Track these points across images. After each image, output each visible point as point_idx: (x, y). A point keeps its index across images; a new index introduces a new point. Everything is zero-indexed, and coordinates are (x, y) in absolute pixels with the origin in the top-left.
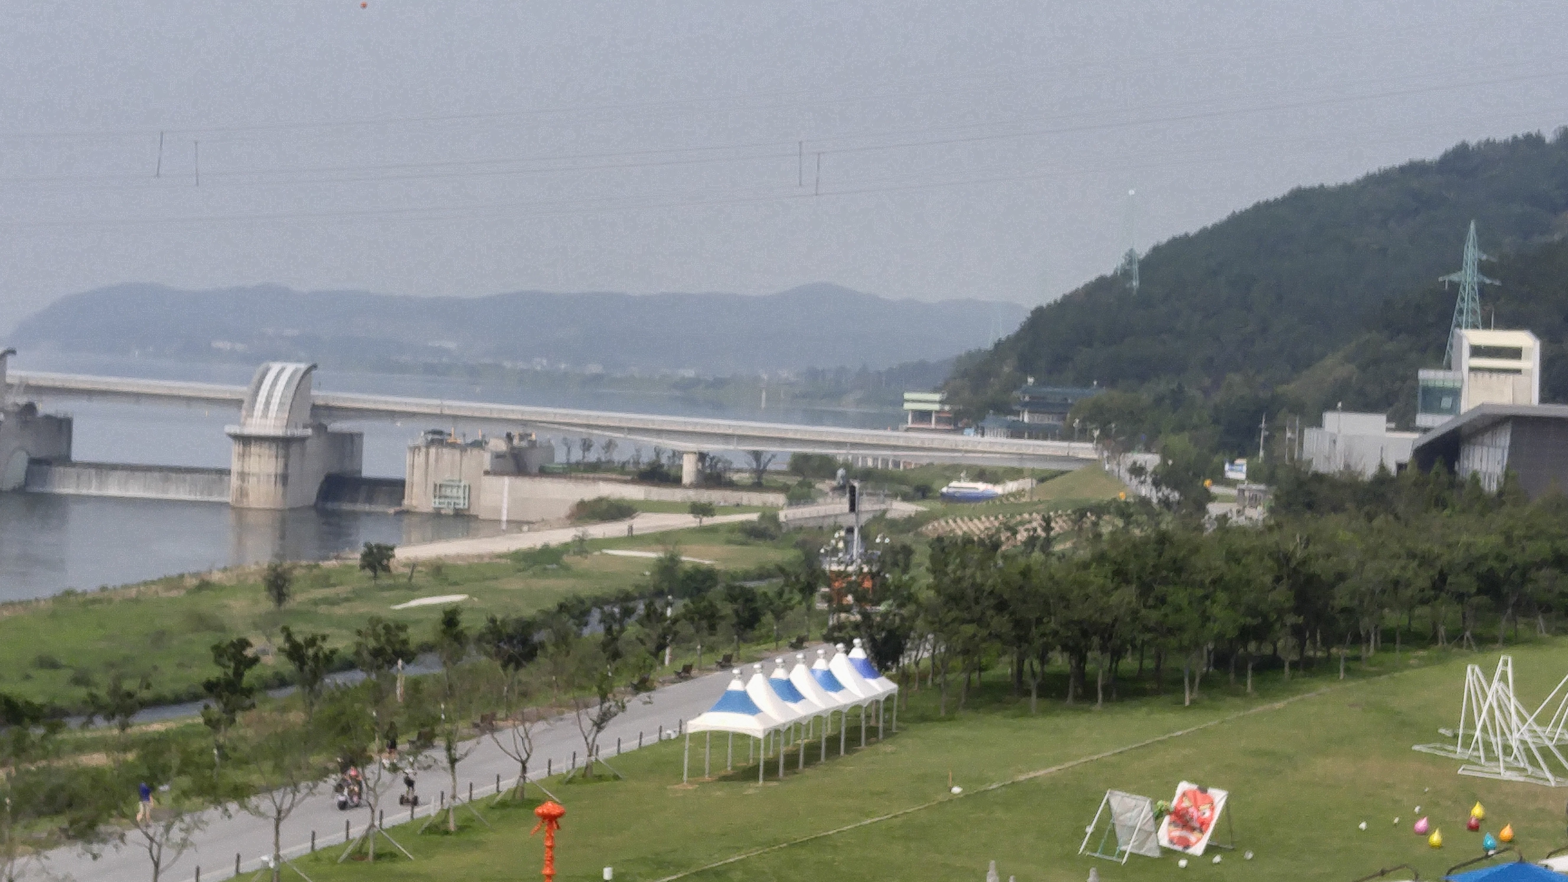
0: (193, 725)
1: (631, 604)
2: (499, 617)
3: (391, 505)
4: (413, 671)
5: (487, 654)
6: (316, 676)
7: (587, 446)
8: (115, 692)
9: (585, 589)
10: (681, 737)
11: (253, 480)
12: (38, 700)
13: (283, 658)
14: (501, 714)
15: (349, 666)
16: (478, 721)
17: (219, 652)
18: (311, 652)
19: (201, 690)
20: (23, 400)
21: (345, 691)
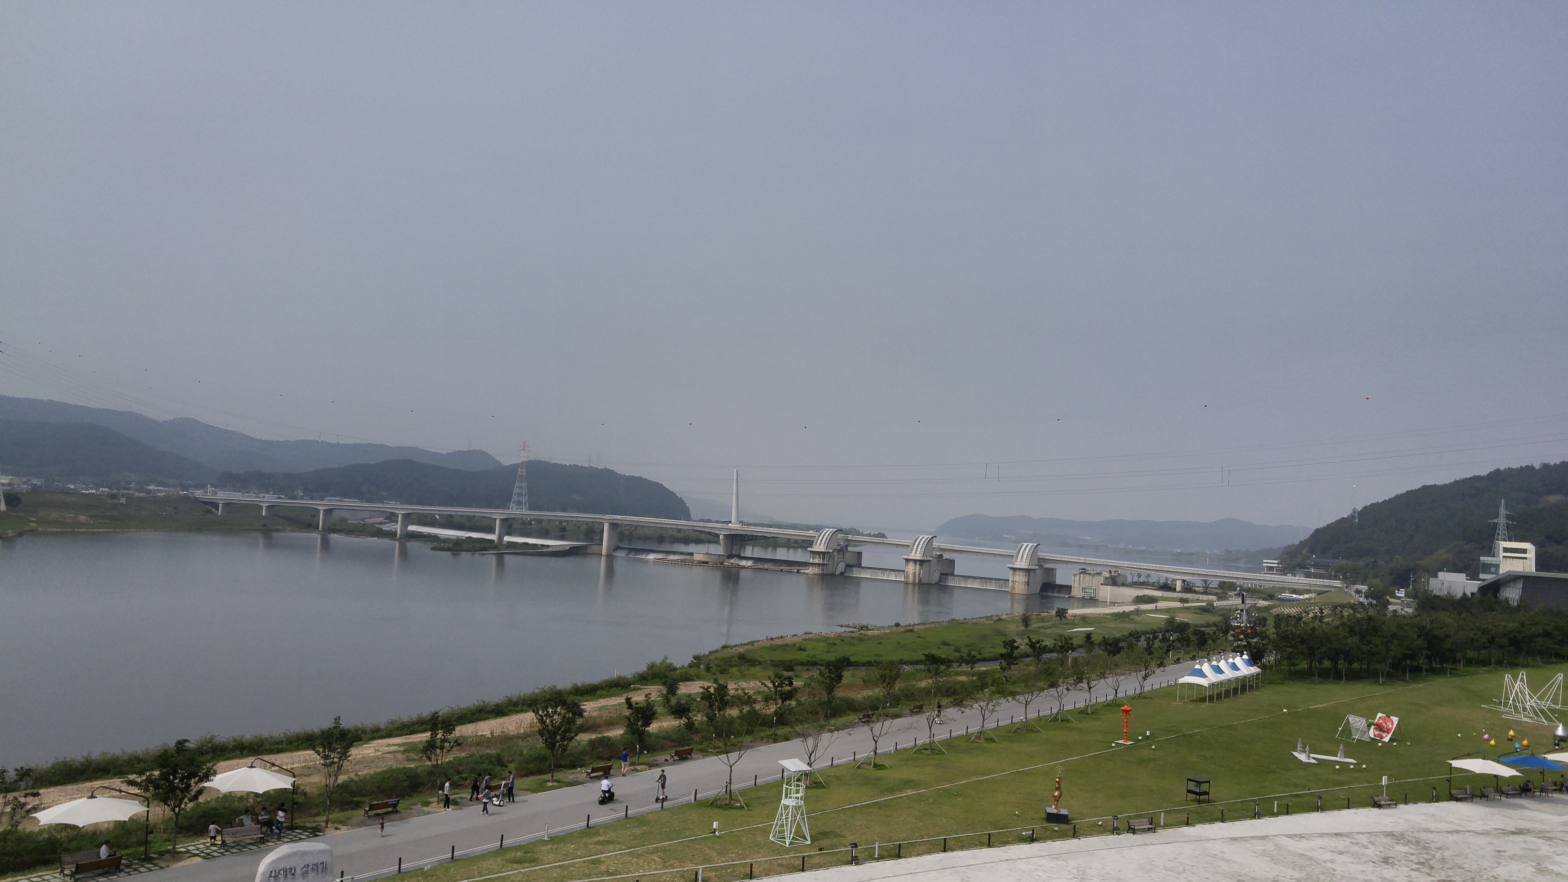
0: (996, 669)
1: (1157, 634)
2: (1107, 637)
3: (1066, 594)
4: (1075, 654)
5: (1102, 650)
6: (1040, 654)
7: (1139, 576)
8: (969, 655)
9: (1139, 628)
10: (1176, 684)
11: (1017, 583)
12: (943, 657)
13: (1028, 647)
14: (1108, 672)
15: (1051, 651)
16: (1099, 674)
17: (1005, 644)
18: (1038, 645)
19: (999, 656)
20: (939, 553)
21: (1050, 660)
